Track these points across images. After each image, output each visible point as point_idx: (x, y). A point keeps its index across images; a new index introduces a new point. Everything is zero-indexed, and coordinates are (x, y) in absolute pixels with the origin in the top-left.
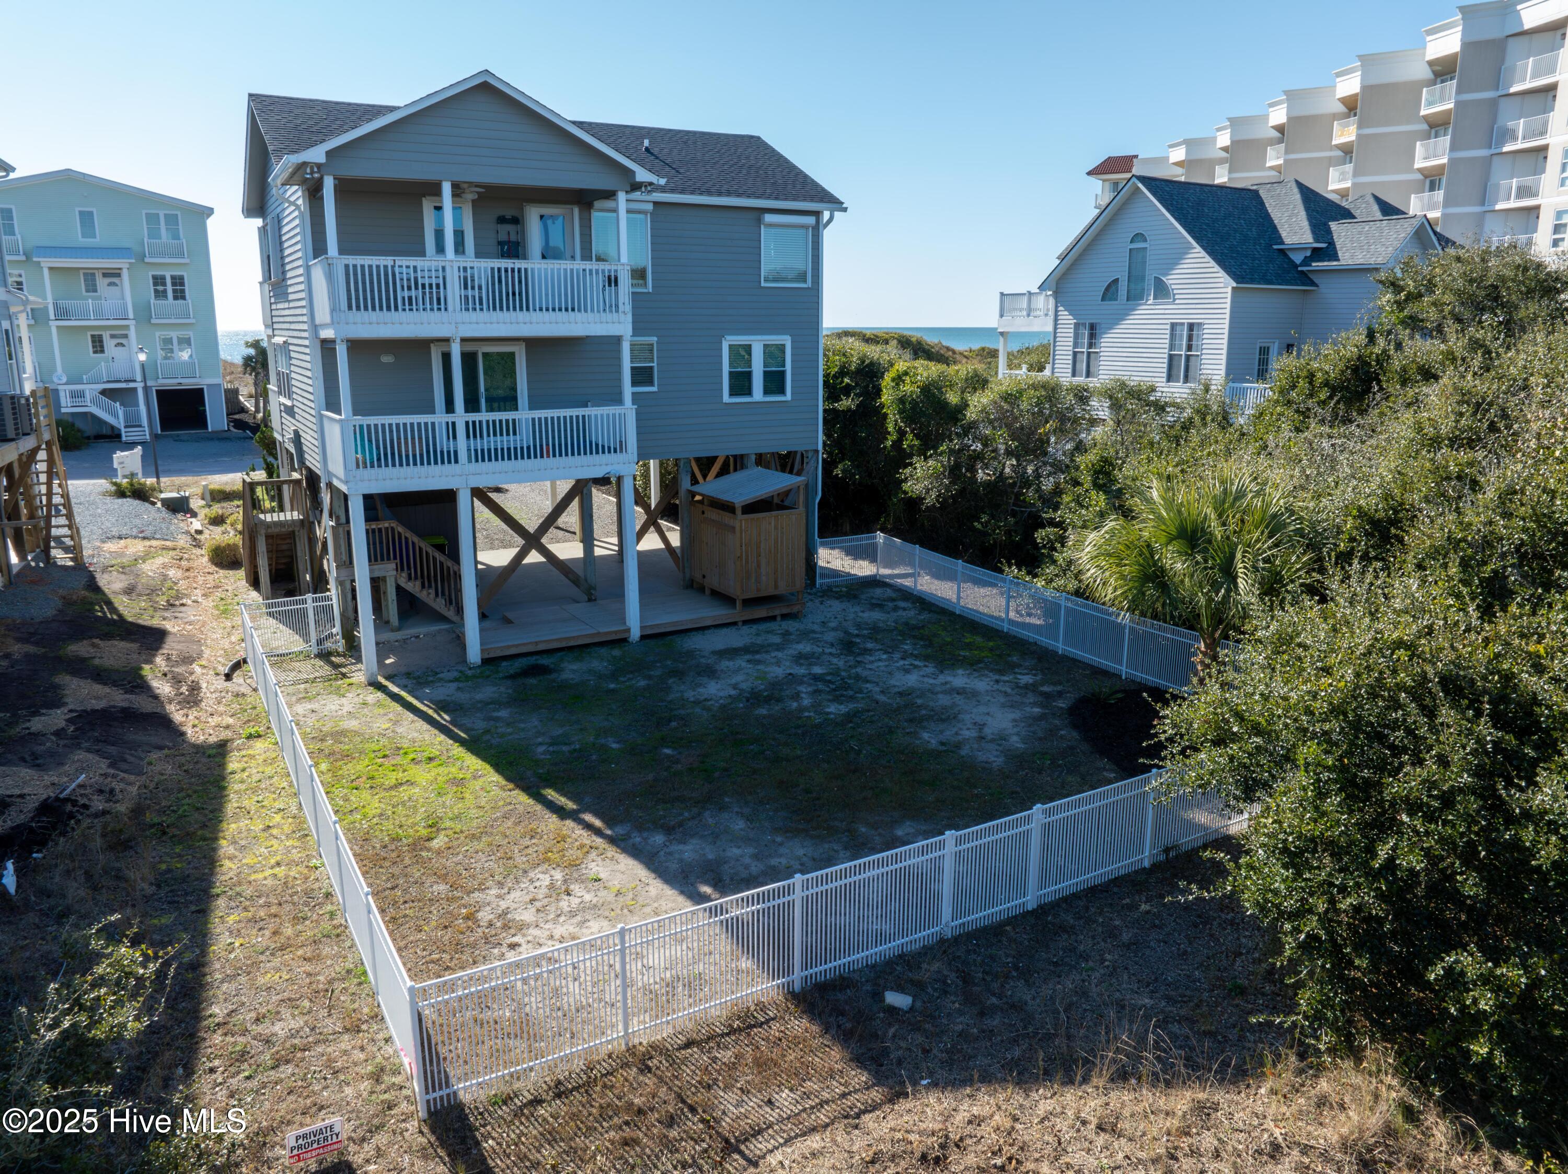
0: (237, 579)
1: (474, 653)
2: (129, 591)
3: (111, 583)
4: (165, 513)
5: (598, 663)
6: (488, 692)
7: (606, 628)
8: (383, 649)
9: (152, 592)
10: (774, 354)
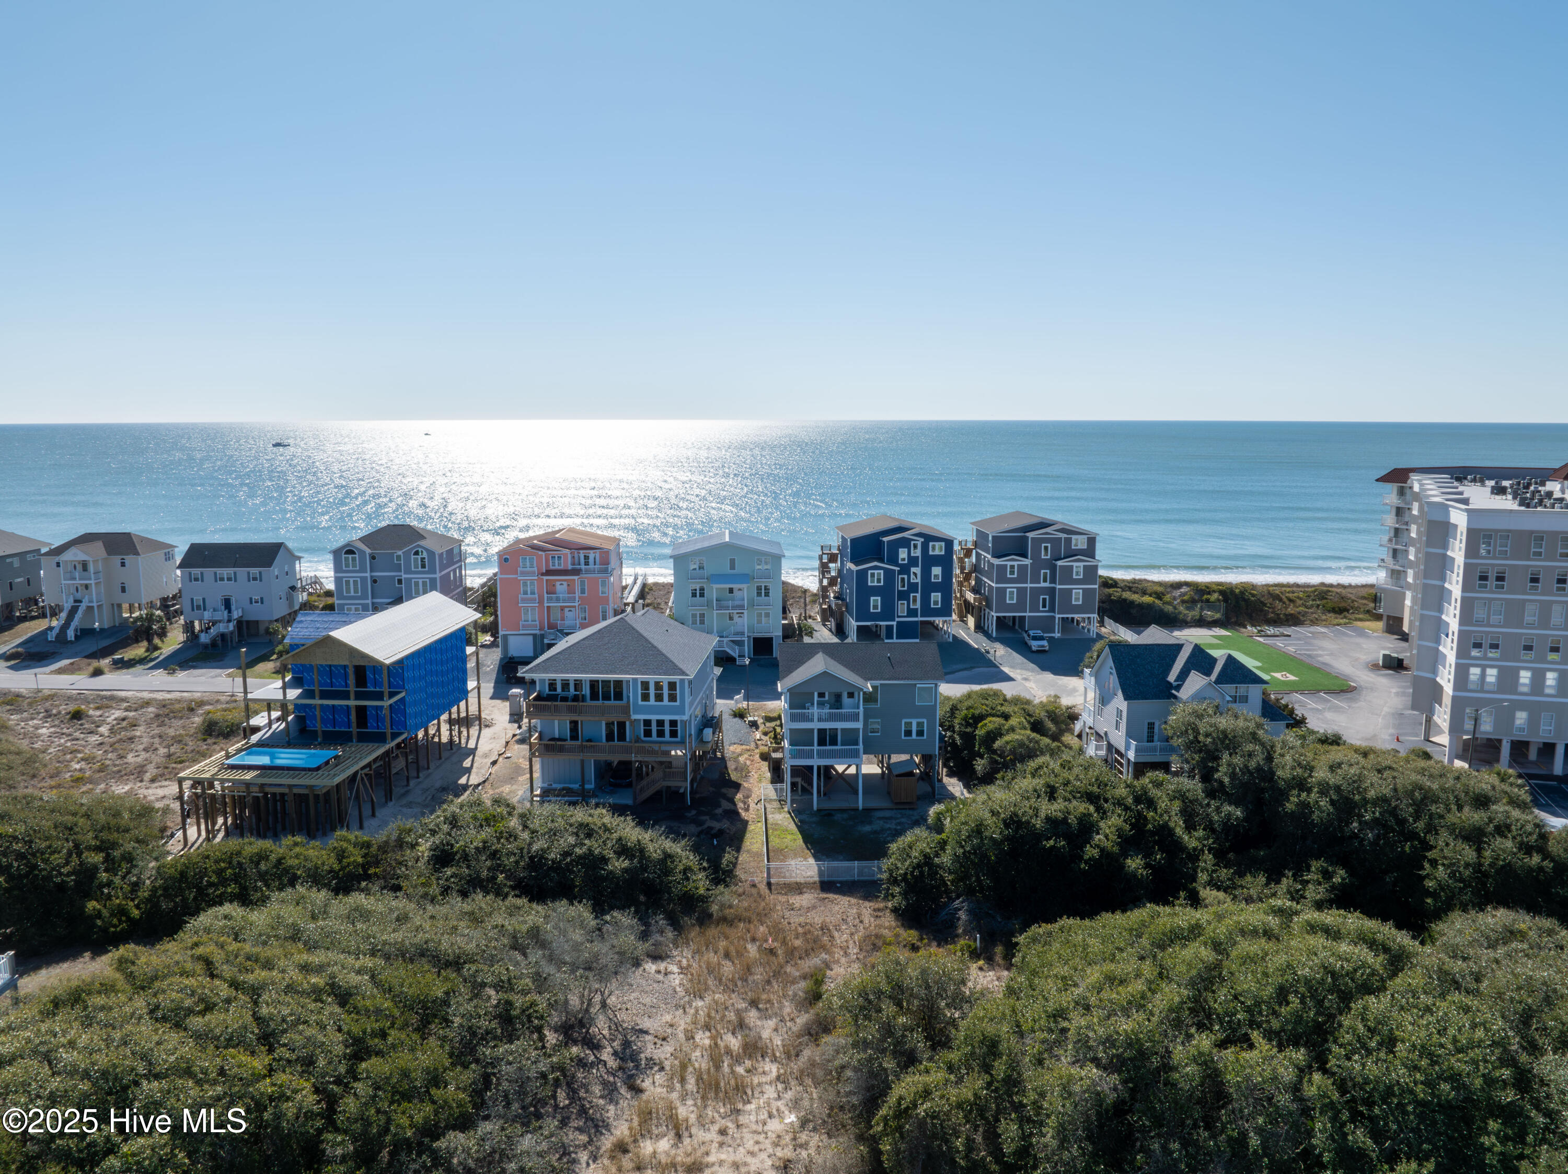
0: (765, 766)
1: (815, 807)
2: (736, 769)
3: (731, 766)
4: (749, 730)
5: (845, 816)
6: (814, 819)
7: (853, 806)
8: (793, 801)
9: (742, 770)
10: (919, 724)
